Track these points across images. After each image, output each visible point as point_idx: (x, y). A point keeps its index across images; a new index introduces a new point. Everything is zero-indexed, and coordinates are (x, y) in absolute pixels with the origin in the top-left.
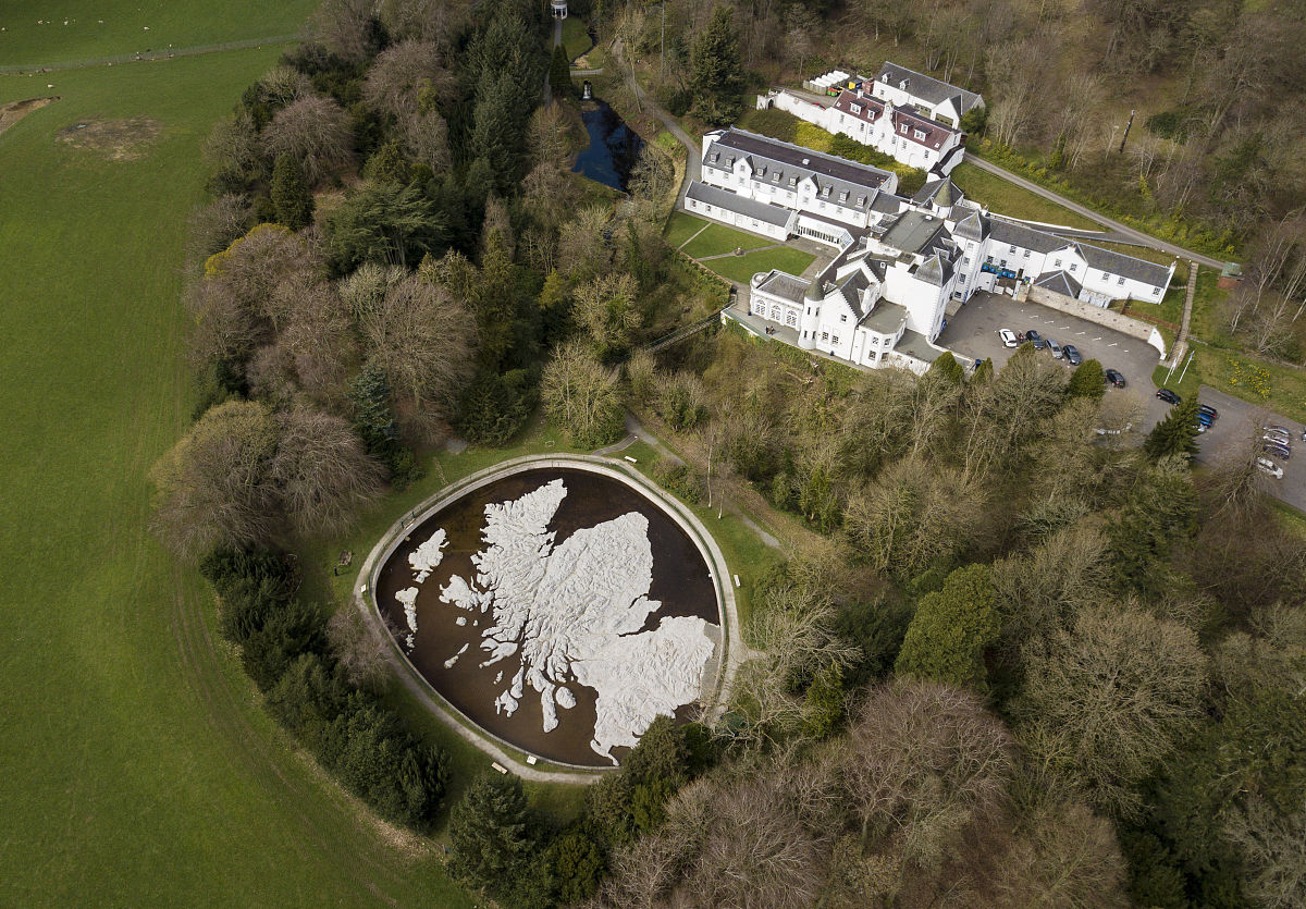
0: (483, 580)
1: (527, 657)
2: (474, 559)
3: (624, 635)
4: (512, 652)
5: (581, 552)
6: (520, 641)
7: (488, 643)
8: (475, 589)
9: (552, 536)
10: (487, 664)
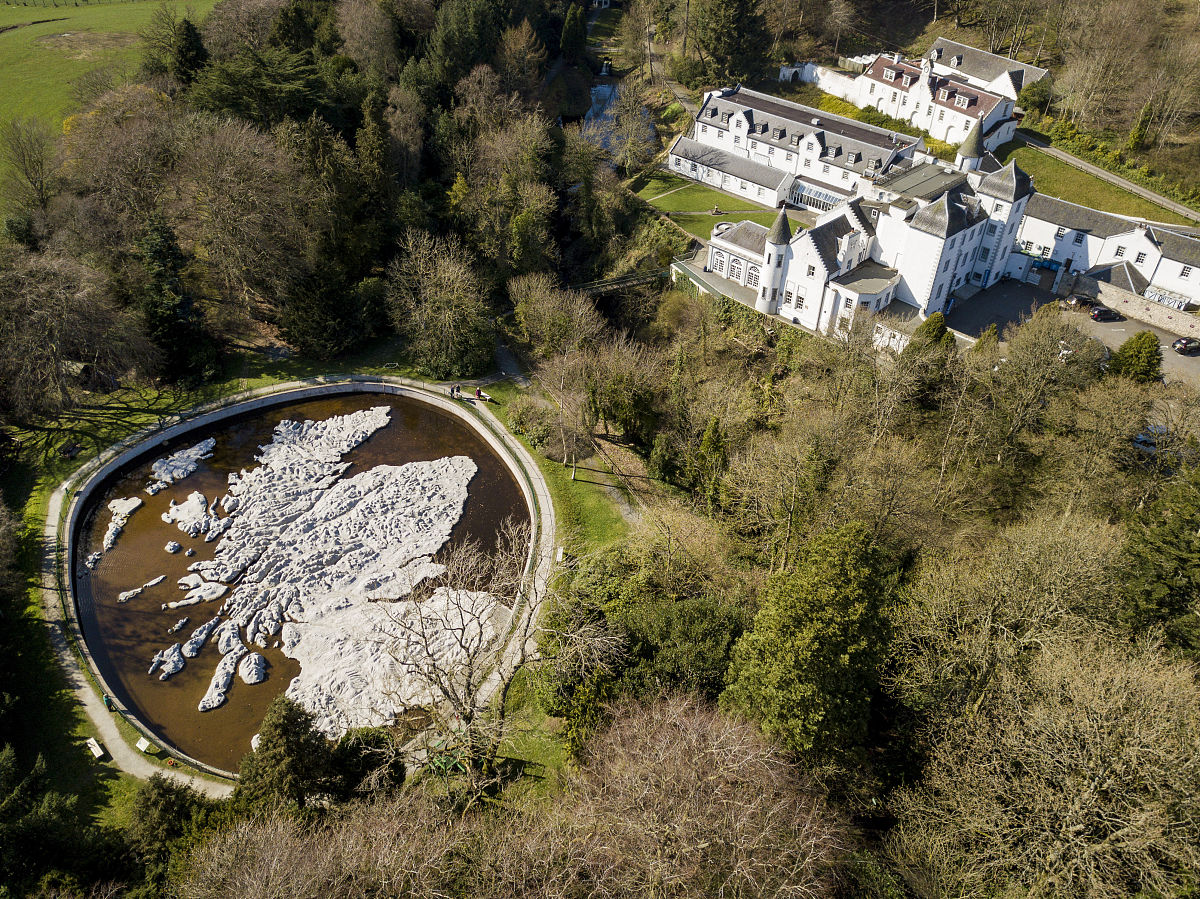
0: (227, 503)
1: (230, 606)
2: (232, 478)
3: (376, 601)
4: (214, 596)
5: (370, 490)
6: (233, 582)
7: (191, 580)
8: (211, 512)
9: (343, 467)
10: (173, 605)
